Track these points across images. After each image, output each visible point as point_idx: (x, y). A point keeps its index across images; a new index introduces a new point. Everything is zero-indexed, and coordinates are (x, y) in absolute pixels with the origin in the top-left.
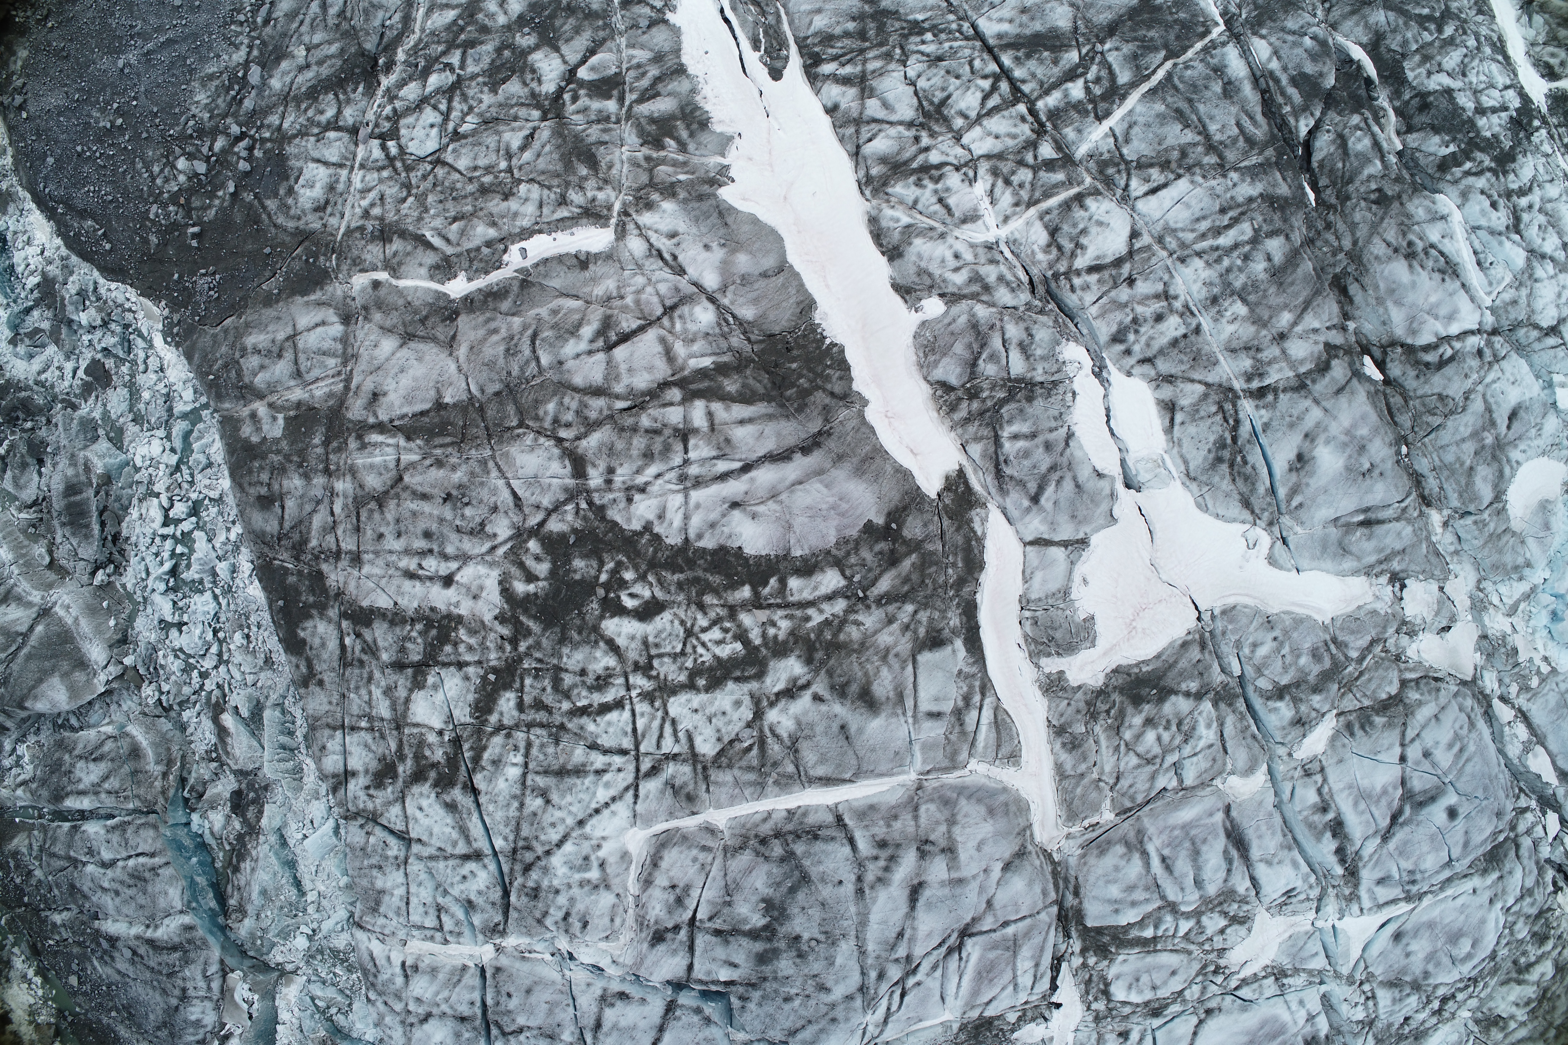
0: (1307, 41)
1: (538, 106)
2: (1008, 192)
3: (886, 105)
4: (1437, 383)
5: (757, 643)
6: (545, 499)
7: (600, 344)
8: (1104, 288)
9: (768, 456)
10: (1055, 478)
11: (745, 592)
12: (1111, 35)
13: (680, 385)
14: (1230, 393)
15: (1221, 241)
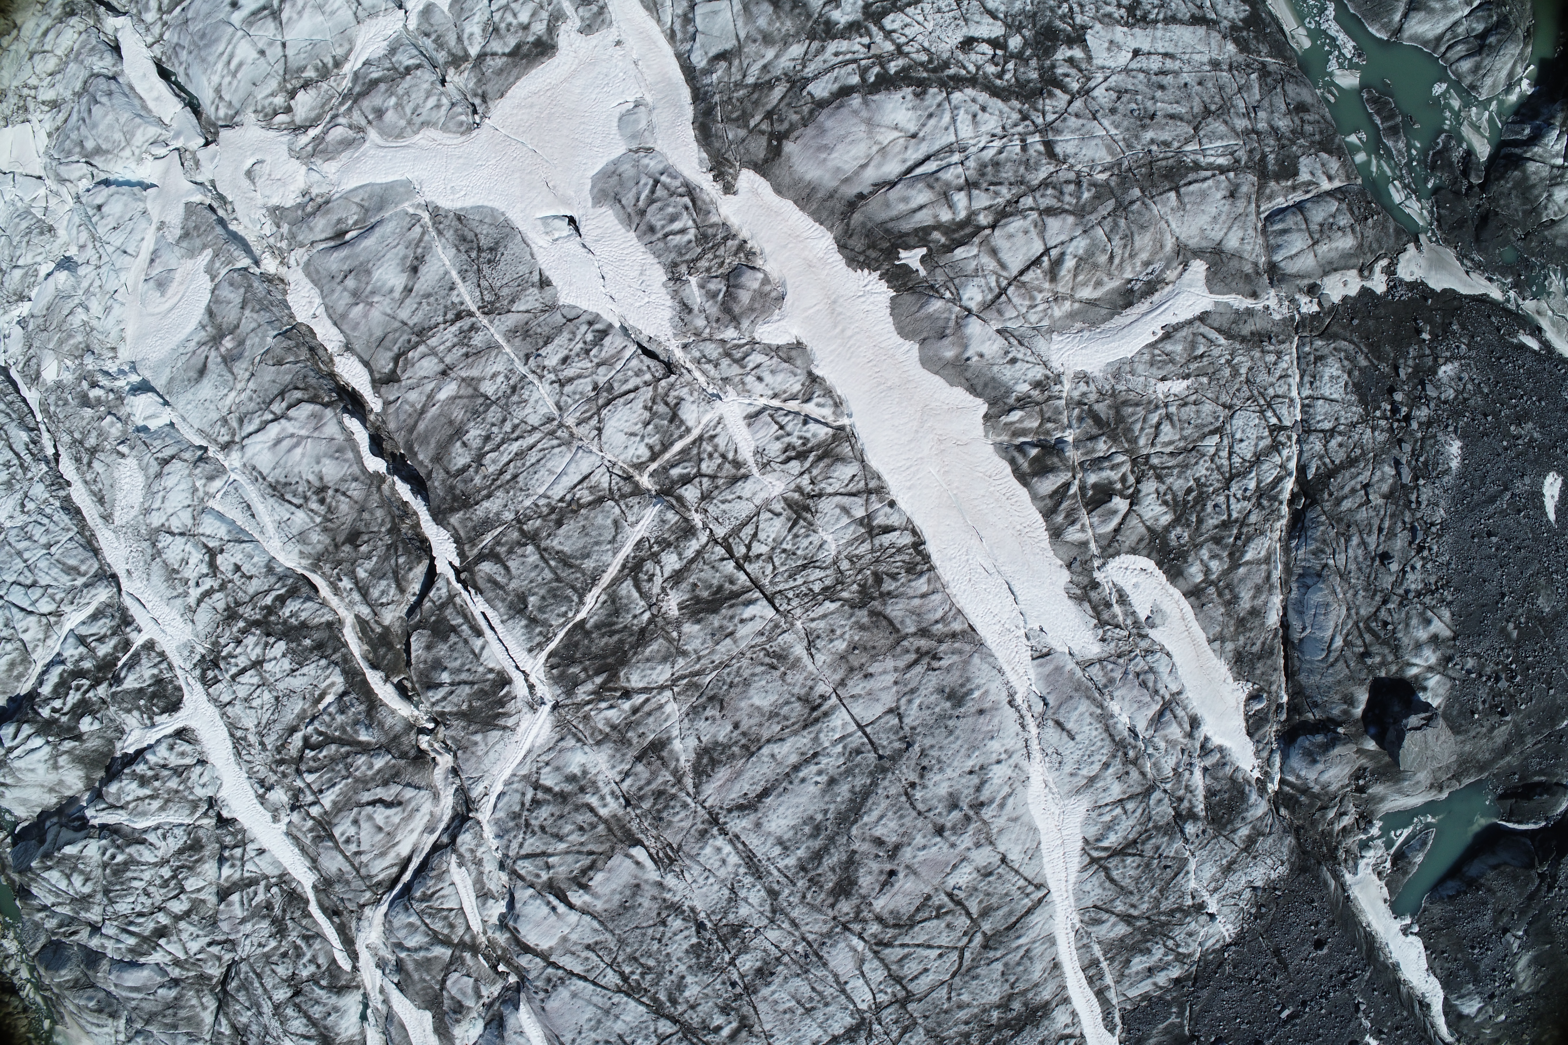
0: (445, 677)
1: (1153, 467)
2: (722, 448)
3: (846, 510)
4: (286, 374)
5: (874, 29)
6: (1073, 122)
7: (1054, 253)
8: (620, 376)
9: (892, 184)
10: (641, 204)
11: (893, 67)
12: (643, 631)
13: (980, 229)
14: (489, 309)
15: (515, 447)
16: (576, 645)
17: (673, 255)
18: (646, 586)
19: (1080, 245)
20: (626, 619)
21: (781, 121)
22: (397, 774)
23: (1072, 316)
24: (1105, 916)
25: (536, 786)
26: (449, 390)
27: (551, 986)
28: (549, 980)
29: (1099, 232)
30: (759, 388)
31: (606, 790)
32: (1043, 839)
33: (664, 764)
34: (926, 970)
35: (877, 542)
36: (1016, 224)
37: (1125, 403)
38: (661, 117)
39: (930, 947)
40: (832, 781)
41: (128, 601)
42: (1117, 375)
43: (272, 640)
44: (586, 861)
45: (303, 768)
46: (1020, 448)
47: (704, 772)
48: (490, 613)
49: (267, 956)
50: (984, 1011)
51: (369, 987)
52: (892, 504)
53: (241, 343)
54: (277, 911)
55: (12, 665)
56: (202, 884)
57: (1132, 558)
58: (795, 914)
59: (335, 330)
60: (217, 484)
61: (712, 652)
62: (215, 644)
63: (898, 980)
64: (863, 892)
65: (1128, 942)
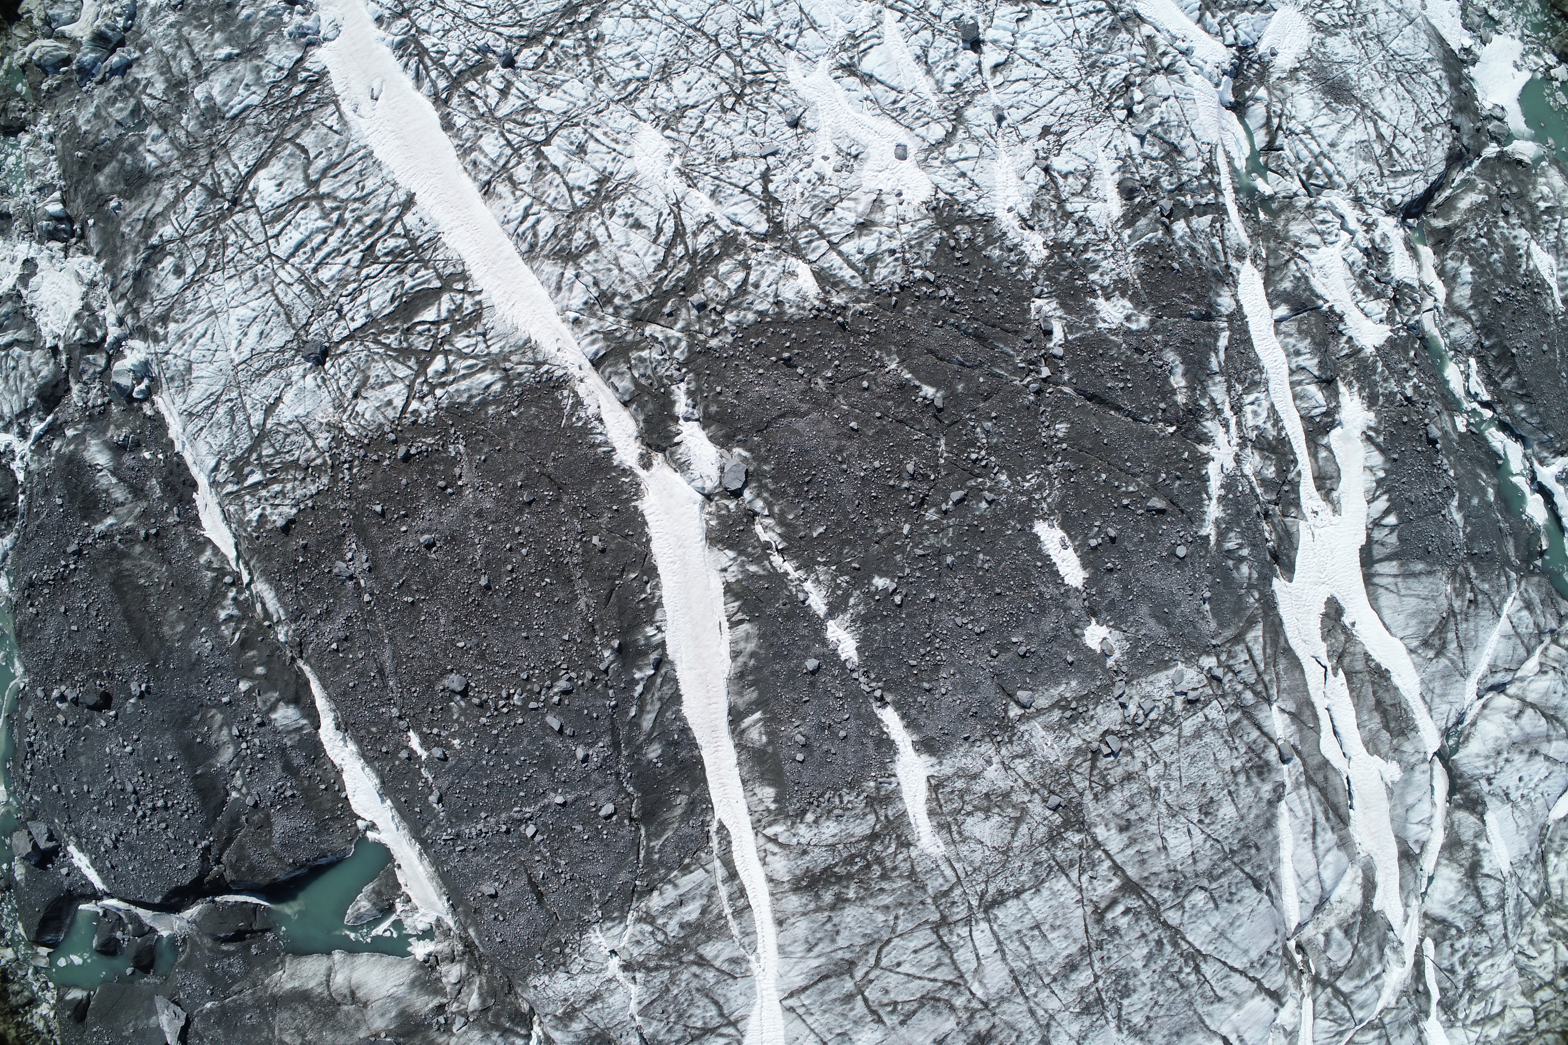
24: (725, 967)
28: (1263, 965)
34: (915, 952)
39: (908, 975)
50: (862, 899)
58: (1030, 1022)
63: (944, 946)
64: (963, 1037)
65: (701, 936)
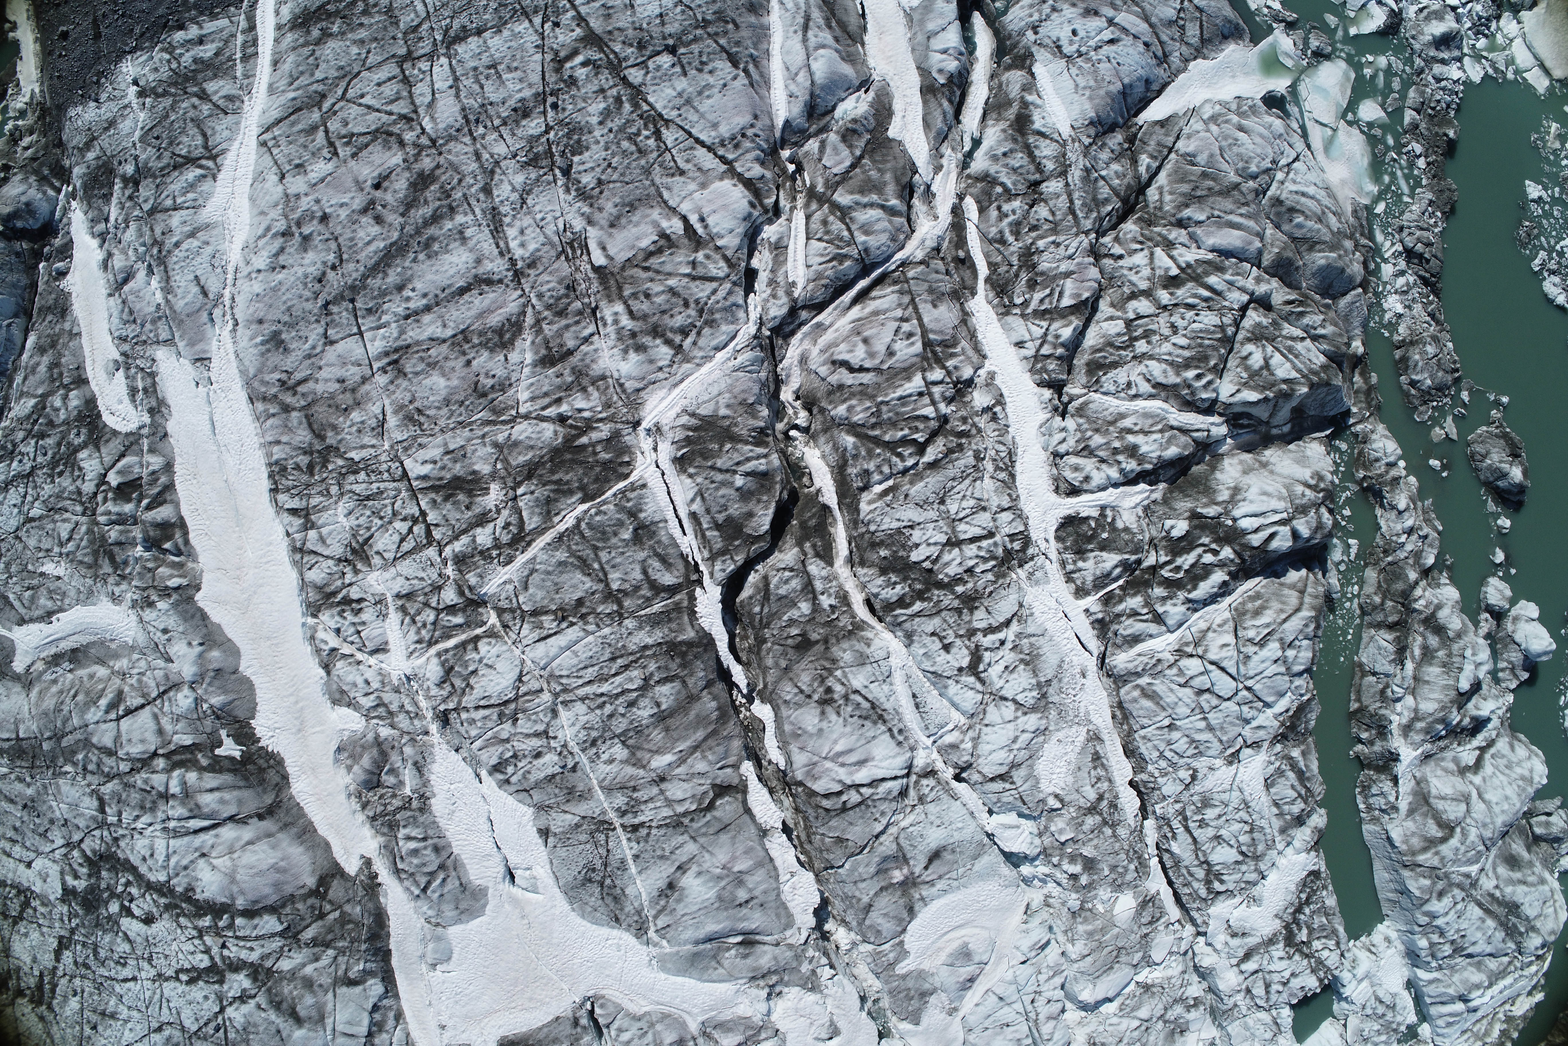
1: (81, 504)
2: (413, 629)
3: (322, 540)
4: (836, 827)
5: (217, 959)
6: (82, 823)
7: (113, 716)
8: (490, 724)
9: (231, 818)
10: (441, 876)
11: (206, 921)
12: (529, 477)
13: (167, 756)
14: (603, 826)
15: (605, 688)
16: (596, 480)
17: (421, 819)
18: (513, 520)
19: (93, 715)
20: (542, 492)
21: (312, 907)
22: (830, 393)
23: (116, 656)
24: (221, 103)
25: (678, 349)
26: (660, 762)
27: (735, 140)
28: (737, 146)
29: (76, 721)
30: (370, 675)
31: (610, 329)
32: (247, 188)
33: (546, 342)
34: (379, 85)
35: (304, 503)
36: (135, 750)
37: (89, 567)
38: (413, 947)
39: (369, 107)
40: (400, 288)
41: (1095, 645)
42: (90, 593)
43: (927, 565)
44: (654, 262)
45: (934, 424)
46: (179, 553)
47: (512, 325)
48: (677, 532)
49: (1055, 231)
50: (343, 34)
51: (954, 176)
52: (288, 534)
53: (881, 871)
54: (1024, 277)
55: (1257, 613)
56: (1105, 325)
57: (118, 428)
58: (474, 166)
59: (773, 853)
60: (949, 739)
61: (469, 440)
62: (999, 576)
63: (406, 81)
64: (407, 174)
65: (210, 73)
